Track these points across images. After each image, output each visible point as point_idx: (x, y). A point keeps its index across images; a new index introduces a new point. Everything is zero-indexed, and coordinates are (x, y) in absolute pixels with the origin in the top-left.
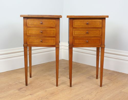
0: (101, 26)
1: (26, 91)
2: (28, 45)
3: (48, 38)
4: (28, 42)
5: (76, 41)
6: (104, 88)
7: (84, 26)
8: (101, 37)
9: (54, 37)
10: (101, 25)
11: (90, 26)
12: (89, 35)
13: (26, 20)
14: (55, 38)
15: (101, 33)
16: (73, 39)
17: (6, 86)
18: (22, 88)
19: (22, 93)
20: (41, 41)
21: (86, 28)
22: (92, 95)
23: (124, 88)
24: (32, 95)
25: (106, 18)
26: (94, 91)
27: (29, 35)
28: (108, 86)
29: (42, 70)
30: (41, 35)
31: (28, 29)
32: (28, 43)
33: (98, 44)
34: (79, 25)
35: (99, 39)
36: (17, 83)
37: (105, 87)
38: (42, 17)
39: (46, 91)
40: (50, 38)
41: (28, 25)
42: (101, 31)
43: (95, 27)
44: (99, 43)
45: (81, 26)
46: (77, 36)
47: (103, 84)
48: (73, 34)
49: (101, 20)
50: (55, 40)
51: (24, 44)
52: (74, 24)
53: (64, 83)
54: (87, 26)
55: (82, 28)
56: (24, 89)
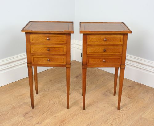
0: (122, 43)
1: (32, 117)
2: (32, 65)
3: (56, 57)
4: (32, 61)
5: (91, 61)
6: (122, 112)
7: (101, 43)
8: (121, 55)
9: (63, 55)
10: (122, 41)
11: (108, 43)
12: (107, 54)
13: (28, 35)
14: (65, 57)
15: (121, 51)
16: (87, 58)
17: (10, 110)
18: (28, 113)
19: (29, 120)
20: (48, 61)
21: (103, 45)
22: (108, 123)
23: (145, 112)
24: (40, 125)
25: (128, 34)
26: (110, 117)
27: (33, 53)
28: (127, 108)
29: (50, 81)
30: (48, 53)
31: (32, 46)
32: (33, 63)
33: (117, 64)
34: (95, 41)
35: (119, 59)
36: (22, 103)
37: (124, 110)
38: (49, 32)
39: (55, 117)
40: (59, 57)
41: (31, 41)
42: (121, 49)
43: (114, 44)
44: (119, 63)
45: (97, 43)
46: (92, 55)
47: (121, 104)
48: (88, 52)
49: (122, 36)
50: (65, 59)
51: (28, 63)
52: (88, 40)
53: (76, 103)
54: (104, 42)
55: (98, 45)
56: (30, 113)
